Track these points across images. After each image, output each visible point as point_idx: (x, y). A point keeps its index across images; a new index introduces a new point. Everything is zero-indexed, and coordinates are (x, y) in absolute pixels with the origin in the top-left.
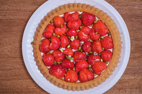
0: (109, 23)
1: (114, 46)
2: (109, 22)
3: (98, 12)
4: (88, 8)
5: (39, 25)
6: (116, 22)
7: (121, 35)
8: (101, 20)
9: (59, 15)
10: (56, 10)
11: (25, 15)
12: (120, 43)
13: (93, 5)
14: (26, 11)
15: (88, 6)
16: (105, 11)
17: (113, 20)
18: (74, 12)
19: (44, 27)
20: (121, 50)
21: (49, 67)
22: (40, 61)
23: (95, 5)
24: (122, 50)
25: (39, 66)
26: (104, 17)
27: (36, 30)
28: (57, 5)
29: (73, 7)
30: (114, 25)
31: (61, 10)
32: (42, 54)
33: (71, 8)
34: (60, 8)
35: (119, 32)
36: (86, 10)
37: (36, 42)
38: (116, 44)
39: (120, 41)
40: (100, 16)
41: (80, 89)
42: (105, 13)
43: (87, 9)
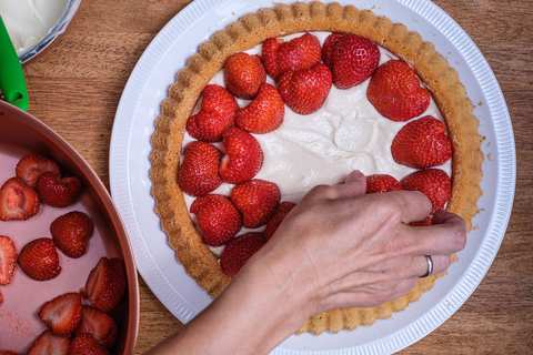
0: (431, 67)
1: (457, 153)
2: (430, 62)
3: (387, 31)
4: (348, 16)
5: (168, 91)
6: (457, 63)
7: (477, 112)
8: (401, 60)
9: (246, 48)
10: (231, 32)
11: (99, 66)
12: (476, 139)
13: (368, 7)
14: (104, 49)
15: (347, 9)
16: (410, 27)
17: (444, 55)
18: (299, 35)
19: (190, 98)
20: (483, 168)
21: (218, 250)
22: (184, 229)
23: (374, 7)
24: (486, 166)
25: (180, 248)
26: (413, 46)
27: (158, 113)
28: (233, 14)
29: (295, 15)
30: (448, 73)
31: (249, 30)
32: (189, 200)
33: (287, 20)
34: (245, 22)
35: (467, 99)
36: (345, 25)
37: (164, 155)
38: (462, 143)
39: (477, 135)
40: (397, 42)
41: (341, 325)
42: (411, 34)
43: (345, 23)
